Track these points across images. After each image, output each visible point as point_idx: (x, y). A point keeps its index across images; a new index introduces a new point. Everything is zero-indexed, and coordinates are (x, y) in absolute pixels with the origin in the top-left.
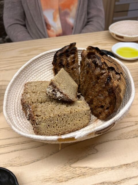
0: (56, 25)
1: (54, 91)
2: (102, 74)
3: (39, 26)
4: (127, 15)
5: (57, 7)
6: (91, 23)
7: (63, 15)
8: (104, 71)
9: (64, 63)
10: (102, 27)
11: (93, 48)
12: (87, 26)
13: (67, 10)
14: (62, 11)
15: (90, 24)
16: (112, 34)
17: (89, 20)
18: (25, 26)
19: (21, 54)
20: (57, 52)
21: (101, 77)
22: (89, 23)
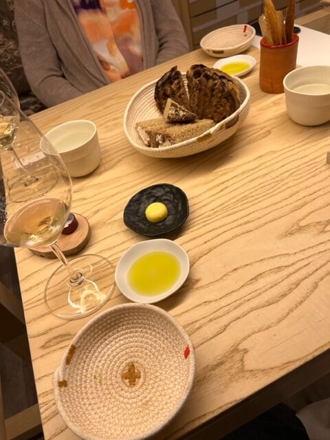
0: (117, 61)
1: (176, 111)
2: (216, 84)
3: (92, 70)
4: (216, 18)
5: (111, 34)
6: (165, 45)
7: (122, 42)
8: (216, 82)
9: (169, 92)
10: (184, 47)
11: (197, 66)
12: (162, 52)
13: (127, 34)
14: (120, 38)
15: (166, 47)
16: (207, 52)
17: (162, 41)
18: (63, 76)
19: (93, 109)
20: (158, 83)
21: (215, 87)
22: (162, 47)
